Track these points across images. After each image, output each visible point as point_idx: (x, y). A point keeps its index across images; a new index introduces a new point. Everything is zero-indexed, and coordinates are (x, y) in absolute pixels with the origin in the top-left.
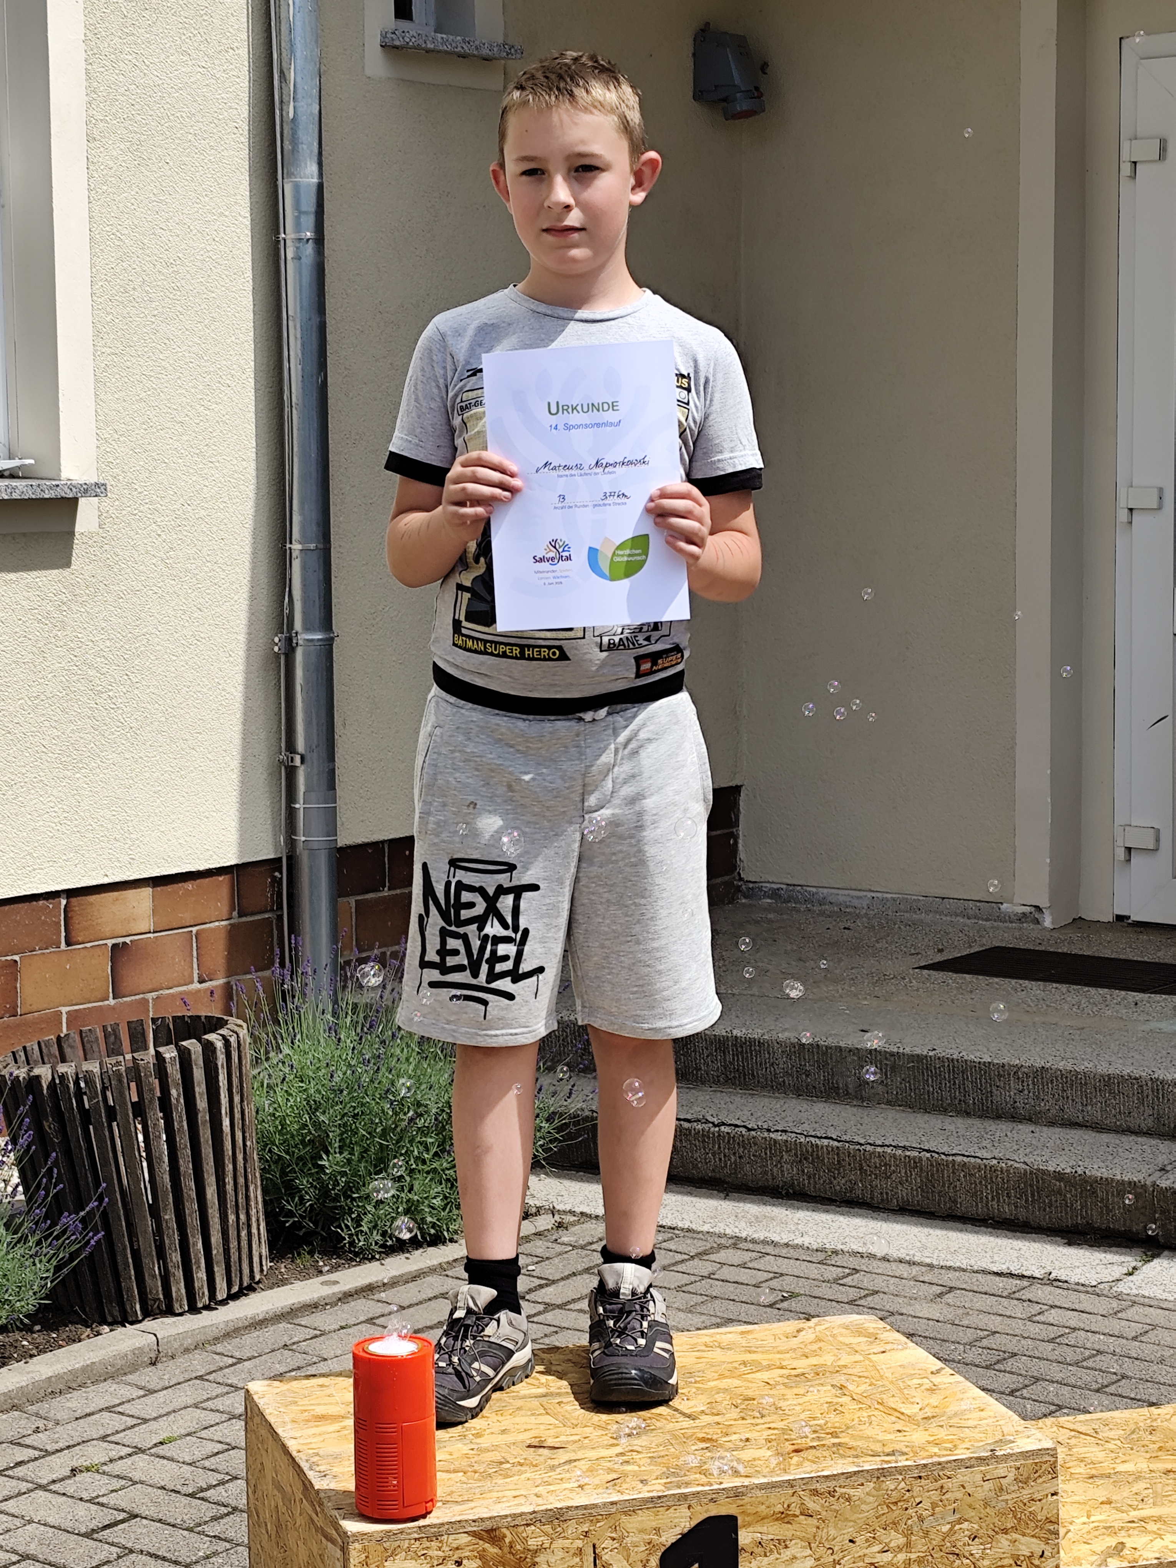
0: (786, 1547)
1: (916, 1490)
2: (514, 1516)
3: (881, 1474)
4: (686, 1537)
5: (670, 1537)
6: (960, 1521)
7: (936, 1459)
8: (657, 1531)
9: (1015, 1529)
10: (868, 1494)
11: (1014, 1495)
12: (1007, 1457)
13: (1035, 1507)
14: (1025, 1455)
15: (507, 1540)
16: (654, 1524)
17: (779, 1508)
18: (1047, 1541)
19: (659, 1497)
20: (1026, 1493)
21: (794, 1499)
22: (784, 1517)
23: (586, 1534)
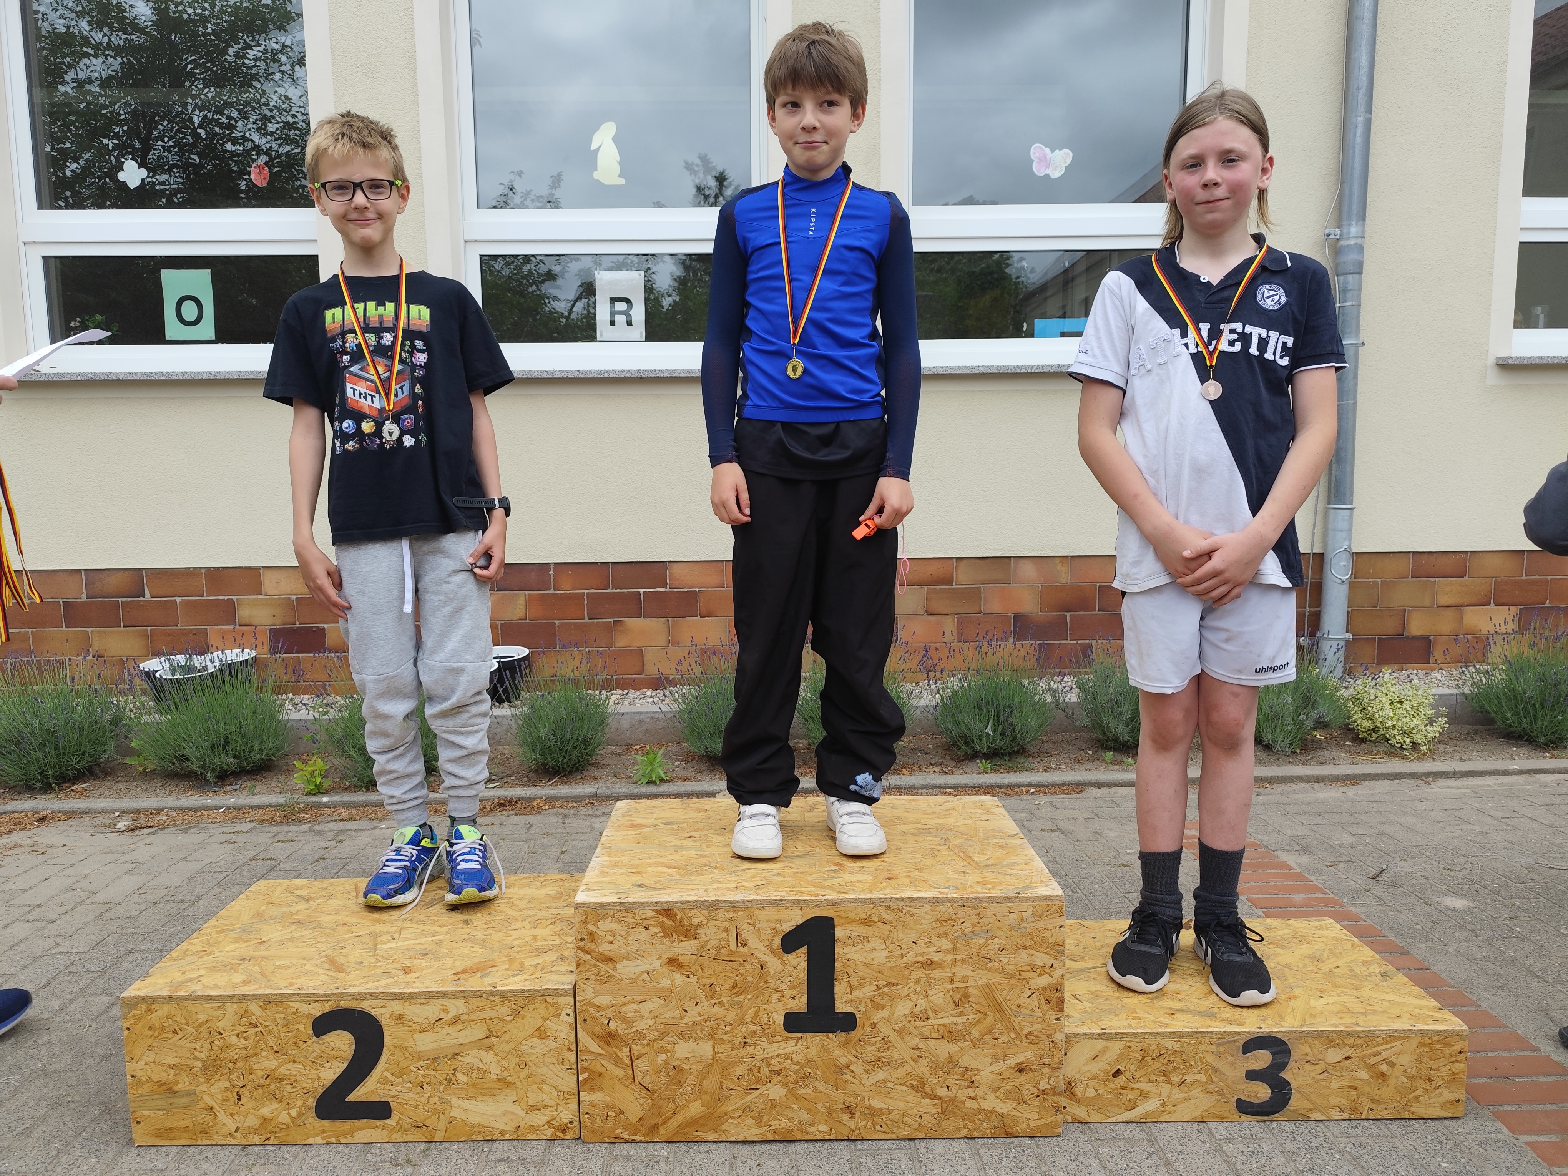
0: (868, 941)
1: (961, 914)
2: (683, 903)
3: (937, 900)
4: (799, 929)
5: (788, 927)
6: (993, 937)
7: (975, 895)
8: (780, 922)
9: (1032, 947)
10: (926, 913)
11: (1032, 924)
12: (1027, 899)
13: (1047, 934)
14: (1042, 898)
15: (678, 917)
16: (777, 917)
17: (864, 916)
18: (1055, 958)
19: (781, 900)
20: (1040, 924)
21: (873, 911)
22: (867, 922)
23: (731, 919)
